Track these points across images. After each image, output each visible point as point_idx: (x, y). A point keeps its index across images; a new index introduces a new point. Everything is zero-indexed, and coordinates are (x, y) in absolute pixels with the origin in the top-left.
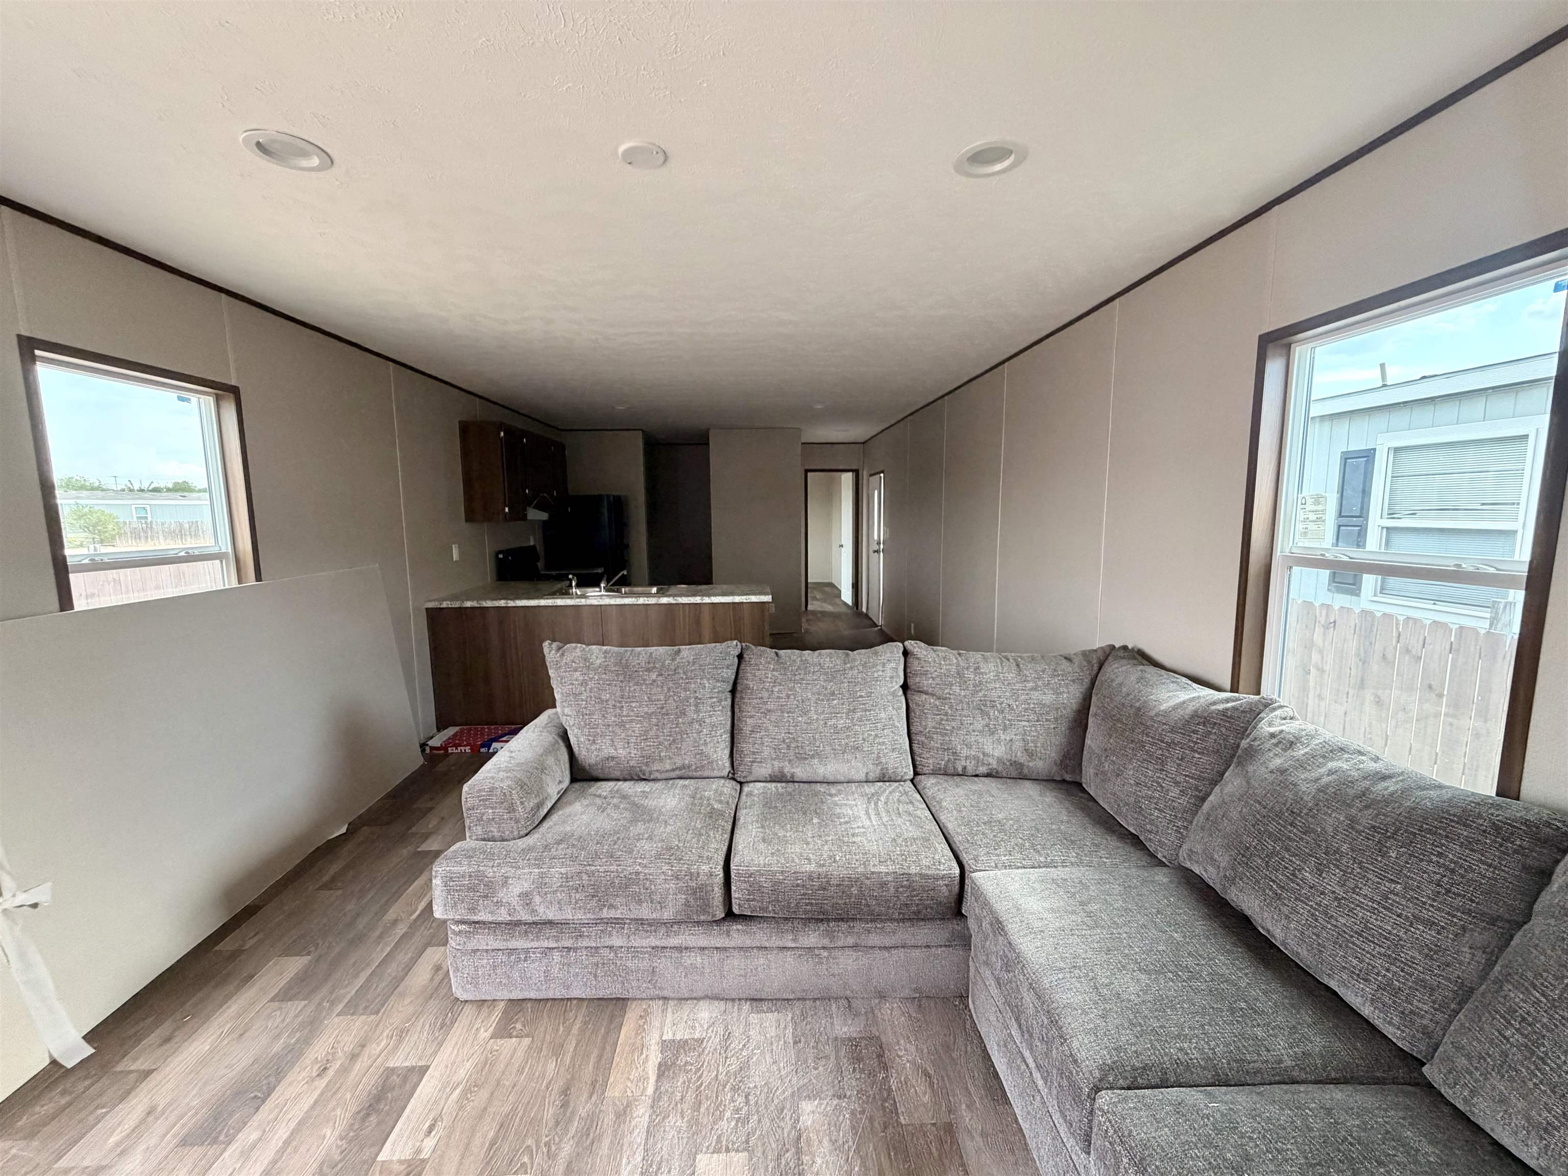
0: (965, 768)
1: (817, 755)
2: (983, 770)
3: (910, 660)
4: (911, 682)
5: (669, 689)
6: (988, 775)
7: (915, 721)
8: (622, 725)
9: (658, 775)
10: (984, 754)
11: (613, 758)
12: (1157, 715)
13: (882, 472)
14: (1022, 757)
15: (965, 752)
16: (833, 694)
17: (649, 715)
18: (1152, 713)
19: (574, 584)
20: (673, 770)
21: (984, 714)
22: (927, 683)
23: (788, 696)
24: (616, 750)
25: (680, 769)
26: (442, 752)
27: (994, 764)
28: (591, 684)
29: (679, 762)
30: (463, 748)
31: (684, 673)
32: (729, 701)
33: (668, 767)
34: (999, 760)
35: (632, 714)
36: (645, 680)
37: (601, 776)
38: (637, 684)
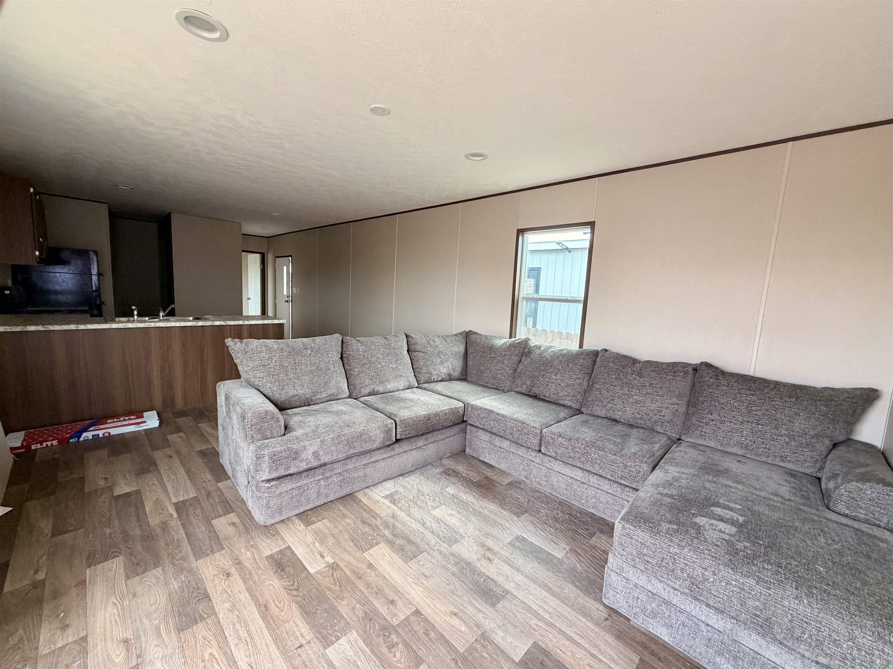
0: (434, 379)
1: (388, 380)
2: (440, 379)
3: (410, 339)
4: (410, 348)
5: (319, 357)
6: (441, 381)
7: (414, 363)
8: (298, 378)
9: (319, 401)
10: (441, 373)
11: (296, 395)
12: (498, 347)
13: (291, 256)
14: (451, 372)
15: (434, 372)
16: (388, 354)
17: (312, 372)
18: (496, 347)
19: (136, 313)
20: (327, 397)
21: (439, 357)
22: (418, 347)
24: (297, 391)
25: (330, 396)
26: (24, 450)
27: (443, 376)
29: (329, 392)
30: (49, 443)
31: (324, 349)
32: (341, 363)
33: (325, 396)
34: (445, 374)
35: (302, 371)
36: (305, 354)
38: (301, 356)
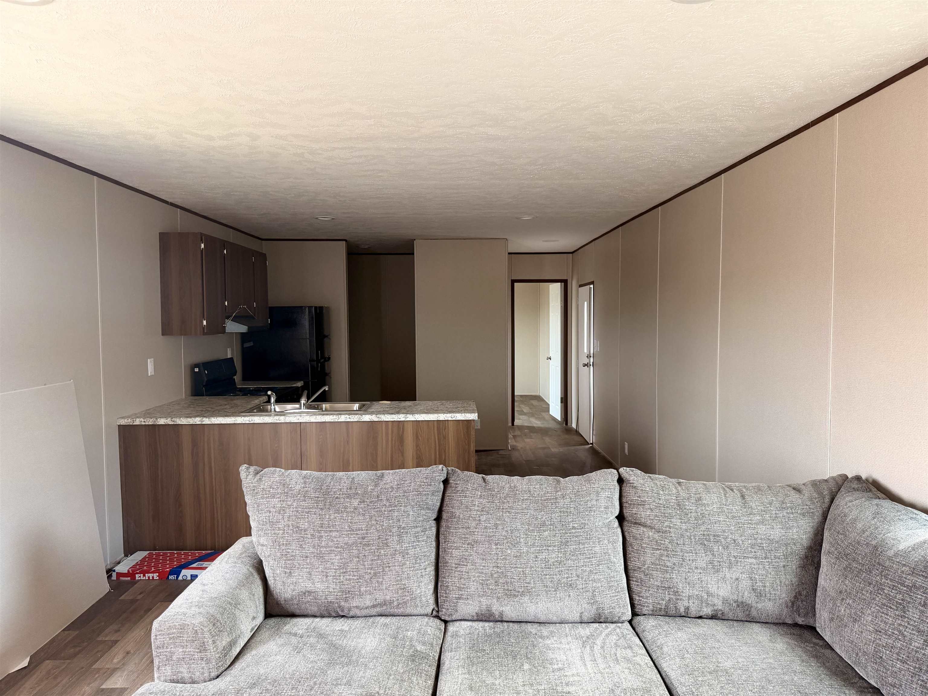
0: (687, 609)
1: (527, 592)
2: (707, 611)
3: (626, 488)
4: (626, 513)
5: (371, 517)
6: (713, 617)
7: (631, 555)
8: (320, 556)
9: (358, 612)
10: (709, 594)
11: (310, 592)
12: (896, 555)
13: (592, 283)
14: (748, 597)
15: (687, 591)
16: (544, 524)
17: (349, 546)
18: (891, 553)
19: (273, 400)
20: (374, 606)
21: (708, 550)
22: (644, 514)
23: (496, 526)
24: (313, 583)
25: (381, 605)
26: (129, 578)
27: (719, 605)
28: (289, 512)
29: (380, 597)
30: (151, 575)
31: (387, 500)
32: (434, 530)
33: (368, 603)
34: (725, 601)
35: (331, 544)
36: (346, 507)
37: (298, 612)
38: (337, 511)
